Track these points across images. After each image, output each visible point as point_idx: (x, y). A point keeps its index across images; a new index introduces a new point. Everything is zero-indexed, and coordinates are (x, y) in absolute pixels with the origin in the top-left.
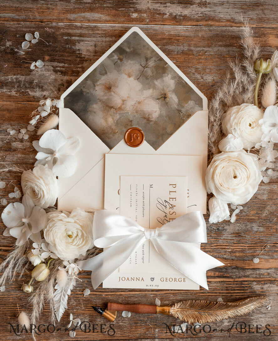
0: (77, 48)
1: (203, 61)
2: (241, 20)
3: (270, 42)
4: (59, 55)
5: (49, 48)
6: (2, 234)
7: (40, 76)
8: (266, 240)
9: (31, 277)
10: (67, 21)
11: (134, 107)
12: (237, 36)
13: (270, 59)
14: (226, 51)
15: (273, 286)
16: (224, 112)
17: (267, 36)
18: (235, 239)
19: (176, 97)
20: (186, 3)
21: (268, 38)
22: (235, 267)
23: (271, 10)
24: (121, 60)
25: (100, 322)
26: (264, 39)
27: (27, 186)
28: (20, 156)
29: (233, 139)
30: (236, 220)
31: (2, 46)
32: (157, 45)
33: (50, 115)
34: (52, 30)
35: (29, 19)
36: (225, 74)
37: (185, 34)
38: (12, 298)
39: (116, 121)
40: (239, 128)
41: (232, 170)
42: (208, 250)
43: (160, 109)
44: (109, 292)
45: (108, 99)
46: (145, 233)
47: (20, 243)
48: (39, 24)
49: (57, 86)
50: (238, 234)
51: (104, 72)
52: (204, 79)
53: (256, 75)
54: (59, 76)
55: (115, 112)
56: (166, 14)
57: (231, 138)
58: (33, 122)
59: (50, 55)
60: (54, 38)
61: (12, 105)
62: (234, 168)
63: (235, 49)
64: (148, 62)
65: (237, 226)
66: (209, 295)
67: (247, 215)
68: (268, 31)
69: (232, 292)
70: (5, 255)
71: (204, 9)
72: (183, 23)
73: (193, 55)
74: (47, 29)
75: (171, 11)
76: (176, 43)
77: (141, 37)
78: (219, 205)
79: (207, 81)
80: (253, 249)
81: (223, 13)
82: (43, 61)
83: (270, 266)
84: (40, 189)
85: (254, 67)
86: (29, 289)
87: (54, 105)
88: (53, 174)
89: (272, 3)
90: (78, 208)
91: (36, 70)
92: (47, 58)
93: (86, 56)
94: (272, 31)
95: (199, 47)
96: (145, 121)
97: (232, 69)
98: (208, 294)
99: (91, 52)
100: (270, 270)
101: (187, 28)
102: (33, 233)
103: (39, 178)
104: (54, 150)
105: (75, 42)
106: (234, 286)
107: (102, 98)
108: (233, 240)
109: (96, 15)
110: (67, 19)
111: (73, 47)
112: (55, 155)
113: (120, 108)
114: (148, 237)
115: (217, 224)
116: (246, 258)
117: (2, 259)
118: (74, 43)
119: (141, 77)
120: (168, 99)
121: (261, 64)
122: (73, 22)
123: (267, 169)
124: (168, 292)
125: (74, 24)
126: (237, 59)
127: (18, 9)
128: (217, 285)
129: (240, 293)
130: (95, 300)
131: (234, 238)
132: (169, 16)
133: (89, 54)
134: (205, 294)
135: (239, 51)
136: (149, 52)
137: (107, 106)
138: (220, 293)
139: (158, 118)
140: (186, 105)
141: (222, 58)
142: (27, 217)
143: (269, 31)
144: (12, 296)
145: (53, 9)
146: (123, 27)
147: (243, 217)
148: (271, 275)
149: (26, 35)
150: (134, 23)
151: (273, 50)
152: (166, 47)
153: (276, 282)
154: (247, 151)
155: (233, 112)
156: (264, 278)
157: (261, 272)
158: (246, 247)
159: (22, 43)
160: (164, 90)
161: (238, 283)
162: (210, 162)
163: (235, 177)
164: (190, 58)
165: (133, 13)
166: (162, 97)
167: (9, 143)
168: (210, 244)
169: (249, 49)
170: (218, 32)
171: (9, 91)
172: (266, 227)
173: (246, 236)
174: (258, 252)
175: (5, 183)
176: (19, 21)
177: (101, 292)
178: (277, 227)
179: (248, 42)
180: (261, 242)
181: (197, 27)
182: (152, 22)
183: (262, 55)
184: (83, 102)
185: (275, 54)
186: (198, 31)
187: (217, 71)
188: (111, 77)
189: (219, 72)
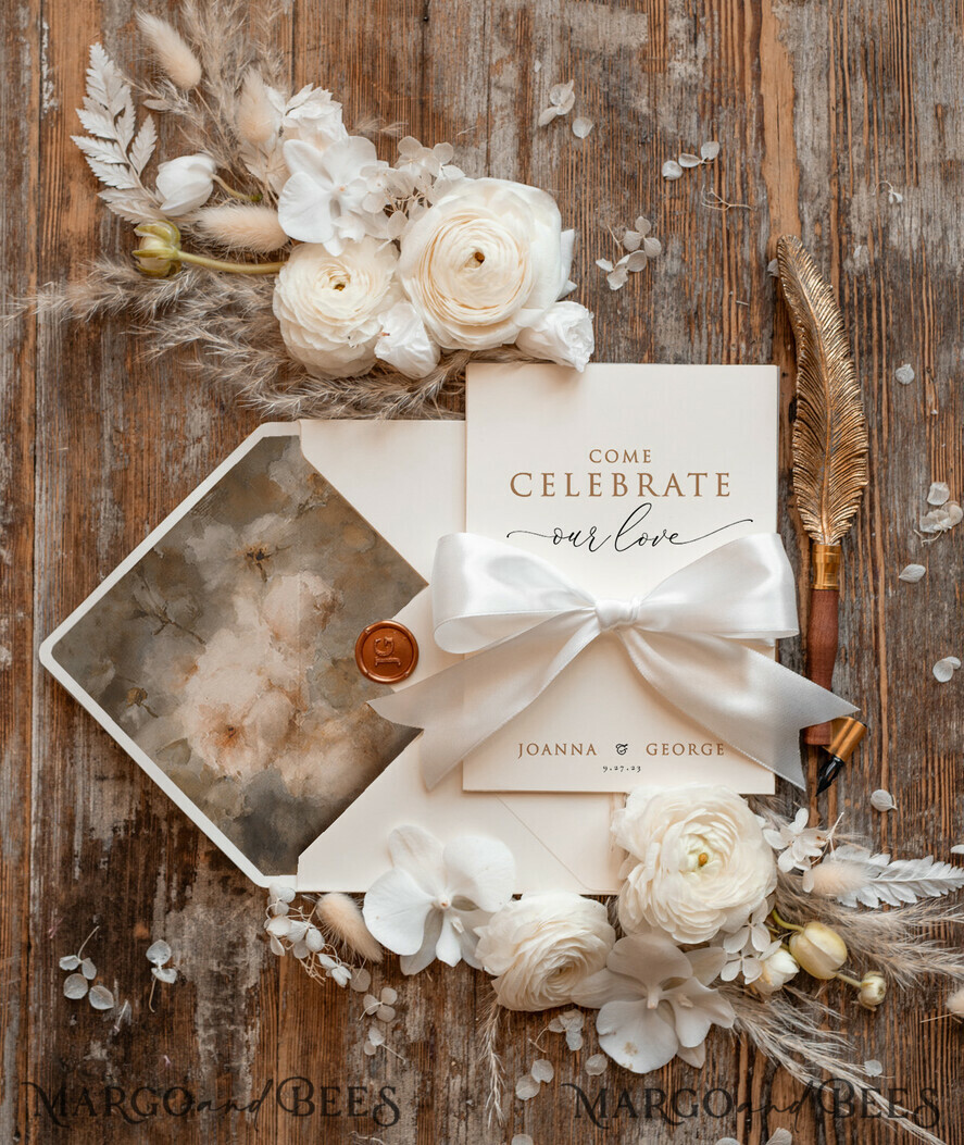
0: (110, 834)
1: (144, 437)
2: (15, 319)
3: (84, 228)
4: (133, 891)
5: (111, 924)
6: (700, 1070)
7: (197, 952)
8: (709, 230)
9: (836, 980)
10: (26, 868)
11: (291, 654)
12: (66, 333)
13: (135, 226)
14: (113, 364)
15: (855, 206)
16: (302, 373)
17: (66, 236)
18: (707, 327)
19: (259, 521)
21: (69, 235)
24: (141, 696)
26: (74, 248)
27: (545, 994)
28: (450, 1013)
31: (106, 1071)
32: (97, 583)
33: (318, 923)
34: (55, 916)
35: (19, 986)
37: (62, 497)
38: (904, 1040)
39: (336, 711)
40: (347, 323)
43: (296, 572)
44: (881, 730)
45: (265, 735)
47: (728, 1015)
48: (35, 955)
49: (228, 898)
50: (692, 320)
51: (180, 749)
52: (200, 433)
53: (186, 269)
54: (197, 892)
55: (308, 713)
58: (341, 974)
59: (132, 922)
60: (76, 909)
61: (291, 1040)
63: (105, 340)
64: (148, 610)
65: (665, 322)
66: (889, 411)
68: (49, 236)
69: (875, 337)
70: (765, 1060)
72: (27, 502)
73: (126, 470)
74: (51, 931)
76: (89, 524)
77: (70, 632)
79: (208, 426)
80: (740, 271)
82: (149, 942)
83: (793, 217)
84: (552, 951)
85: (160, 276)
86: (874, 986)
87: (287, 908)
88: (506, 910)
90: (613, 828)
91: (177, 963)
92: (140, 930)
93: (134, 806)
94: (50, 223)
95: (100, 452)
96: (334, 619)
97: (170, 352)
98: (884, 413)
99: (122, 792)
100: (806, 216)
101: (41, 490)
102: (694, 974)
103: (516, 955)
104: (430, 907)
105: (90, 844)
106: (857, 330)
107: (262, 755)
108: (709, 335)
109: (7, 775)
110: (17, 869)
111: (105, 849)
112: (444, 905)
113: (295, 698)
117: (779, 1070)
118: (93, 847)
121: (151, 255)
122: (27, 849)
124: (878, 540)
125: (33, 846)
126: (138, 330)
129: (879, 311)
130: (906, 773)
131: (704, 331)
133: (128, 797)
134: (885, 423)
135: (113, 326)
136: (116, 608)
137: (287, 737)
138: (880, 376)
139: (324, 578)
140: (283, 490)
141: (133, 378)
142: (643, 990)
143: (50, 232)
144: (897, 1040)
146: (42, 691)
147: (637, 305)
148: (821, 214)
149: (71, 996)
150: (28, 657)
151: (109, 219)
152: (103, 555)
153: (842, 197)
155: (300, 344)
156: (829, 234)
157: (813, 243)
158: (734, 293)
159: (94, 1010)
160: (235, 560)
164: (136, 480)
166: (259, 564)
167: (410, 1050)
169: (105, 293)
170: (56, 391)
171: (245, 1050)
172: (668, 231)
173: (696, 293)
174: (747, 254)
175: (536, 1063)
176: (27, 1020)
177: (880, 757)
178: (668, 195)
179: (81, 295)
180: (716, 245)
181: (38, 459)
182: (24, 602)
183: (122, 254)
184: (276, 816)
185: (118, 210)
186: (50, 455)
187: (174, 393)
188: (194, 728)
189: (180, 388)
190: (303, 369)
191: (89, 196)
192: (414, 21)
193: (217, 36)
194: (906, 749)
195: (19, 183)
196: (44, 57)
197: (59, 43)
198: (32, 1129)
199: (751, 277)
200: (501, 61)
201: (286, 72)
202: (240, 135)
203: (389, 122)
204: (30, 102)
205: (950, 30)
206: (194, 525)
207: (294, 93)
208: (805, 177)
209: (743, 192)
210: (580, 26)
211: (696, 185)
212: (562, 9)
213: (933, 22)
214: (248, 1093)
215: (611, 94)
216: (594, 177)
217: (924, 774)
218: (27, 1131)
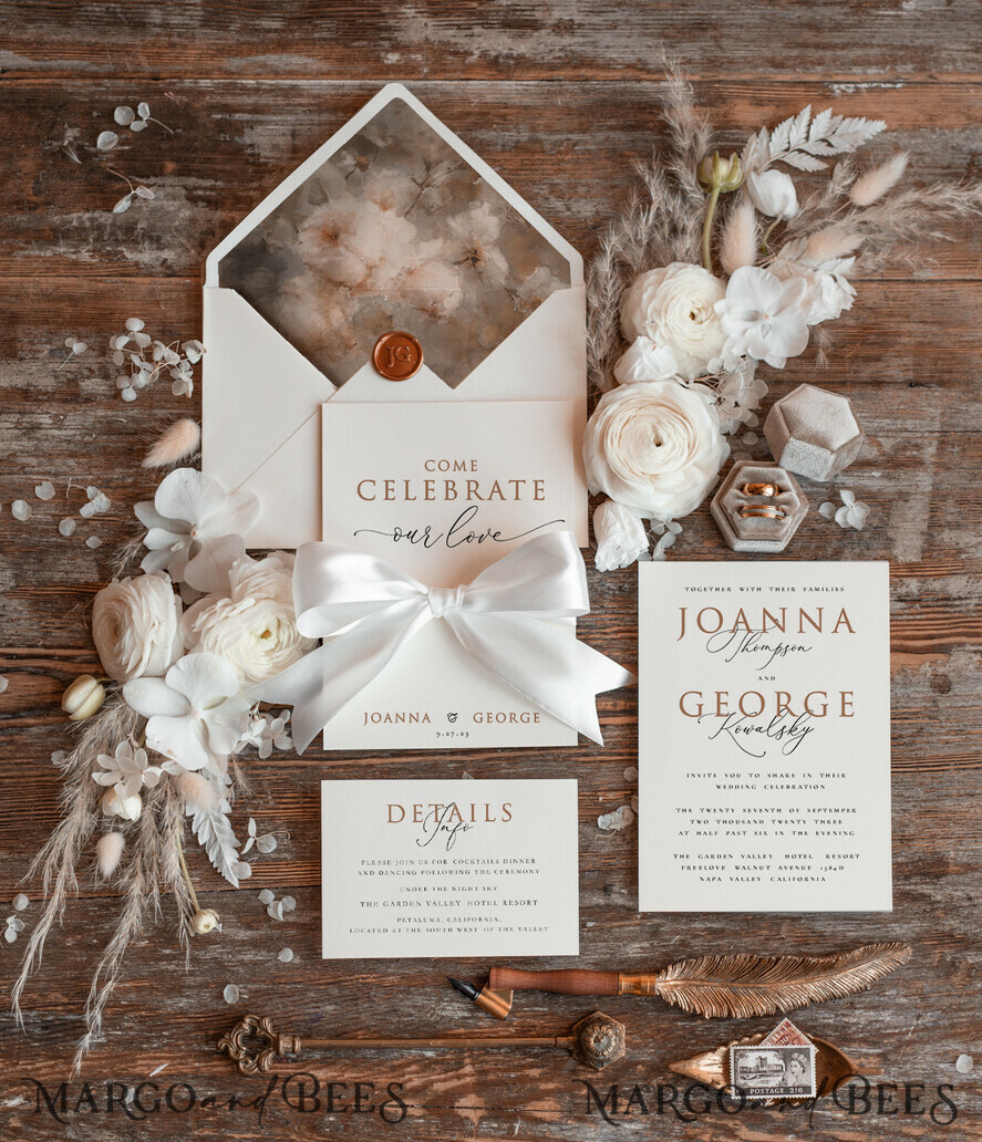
0: (249, 142)
1: (570, 165)
2: (663, 64)
3: (737, 117)
4: (202, 160)
5: (175, 143)
7: (153, 211)
10: (220, 76)
11: (396, 284)
12: (653, 103)
13: (739, 155)
14: (628, 141)
17: (731, 103)
19: (503, 259)
20: (523, 26)
21: (732, 106)
23: (738, 39)
24: (363, 167)
26: (722, 111)
28: (103, 414)
29: (650, 347)
31: (56, 140)
32: (453, 129)
34: (182, 99)
35: (124, 72)
36: (625, 197)
37: (521, 102)
39: (351, 318)
40: (664, 320)
41: (649, 426)
43: (462, 287)
44: (338, 759)
45: (331, 264)
46: (430, 597)
48: (149, 84)
49: (197, 235)
51: (319, 197)
52: (574, 210)
53: (705, 195)
54: (201, 212)
55: (349, 297)
56: (472, 54)
57: (645, 346)
59: (177, 160)
60: (187, 116)
61: (81, 286)
62: (654, 421)
63: (648, 135)
64: (431, 173)
66: (601, 761)
67: (693, 551)
68: (731, 90)
71: (567, 40)
72: (516, 74)
73: (543, 152)
74: (171, 95)
75: (485, 45)
76: (499, 124)
78: (620, 520)
79: (580, 216)
81: (619, 47)
82: (161, 174)
85: (699, 175)
89: (739, 22)
92: (170, 166)
93: (271, 161)
94: (740, 91)
95: (557, 132)
96: (425, 316)
97: (641, 181)
98: (600, 758)
99: (282, 151)
101: (526, 85)
105: (240, 126)
107: (316, 261)
109: (295, 60)
110: (220, 69)
111: (237, 138)
113: (361, 287)
114: (439, 611)
115: (617, 574)
118: (238, 129)
119: (413, 209)
120: (482, 263)
121: (715, 166)
122: (236, 76)
124: (495, 755)
125: (239, 81)
126: (656, 158)
127: (96, 49)
130: (303, 781)
132: (480, 57)
133: (278, 156)
134: (591, 759)
135: (659, 140)
136: (433, 148)
137: (329, 280)
139: (457, 309)
140: (528, 278)
141: (619, 157)
143: (734, 90)
145: (185, 47)
146: (362, 87)
149: (116, 112)
150: (392, 76)
151: (745, 137)
152: (474, 134)
154: (687, 381)
155: (646, 283)
160: (472, 240)
162: (594, 409)
163: (658, 445)
164: (535, 160)
165: (387, 51)
166: (468, 258)
167: (73, 382)
169: (685, 132)
170: (606, 96)
171: (73, 250)
176: (97, 78)
177: (317, 759)
179: (683, 114)
181: (551, 83)
182: (436, 73)
183: (716, 146)
184: (267, 271)
185: (752, 143)
186: (555, 92)
187: (606, 189)
188: (337, 208)
189: (610, 194)
190: (628, 286)
191: (763, 120)
192: (910, 375)
193: (893, 218)
195: (772, 66)
196: (874, 85)
197: (885, 97)
198: (8, 82)
200: (880, 445)
201: (866, 275)
202: (814, 238)
203: (827, 356)
204: (837, 74)
205: (915, 806)
206: (499, 208)
207: (849, 281)
210: (910, 508)
212: (923, 493)
213: (920, 792)
214: (37, 253)
215: (856, 534)
218: (6, 79)
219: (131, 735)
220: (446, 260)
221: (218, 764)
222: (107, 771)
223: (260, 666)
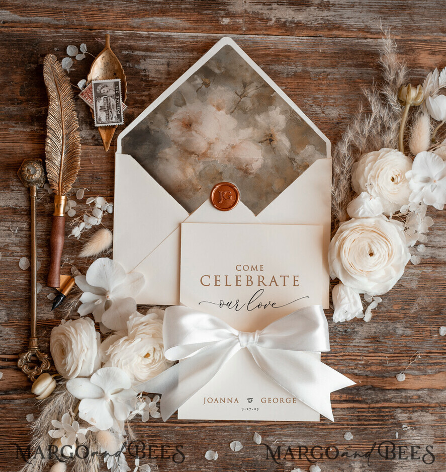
0: (143, 68)
1: (325, 87)
2: (380, 29)
3: (421, 61)
8: (416, 347)
10: (127, 29)
11: (225, 154)
12: (373, 52)
14: (358, 74)
15: (426, 414)
16: (354, 160)
17: (417, 53)
18: (371, 346)
19: (287, 140)
20: (300, 4)
22: (370, 386)
23: (423, 15)
24: (207, 85)
25: (173, 467)
26: (412, 57)
29: (368, 199)
30: (373, 318)
31: (33, 64)
32: (258, 64)
35: (73, 25)
36: (356, 106)
37: (298, 49)
39: (198, 173)
40: (377, 182)
41: (367, 244)
42: (331, 362)
43: (263, 156)
44: (185, 423)
45: (187, 141)
46: (240, 337)
48: (87, 32)
50: (374, 339)
51: (181, 102)
52: (326, 113)
53: (401, 108)
55: (197, 160)
56: (271, 20)
57: (366, 197)
62: (370, 241)
63: (370, 70)
64: (247, 89)
65: (374, 327)
66: (332, 428)
67: (387, 311)
68: (418, 45)
69: (366, 423)
71: (326, 13)
72: (296, 33)
73: (310, 78)
74: (99, 40)
75: (279, 15)
76: (286, 61)
77: (237, 53)
78: (348, 295)
79: (330, 116)
80: (397, 361)
81: (354, 18)
83: (421, 386)
85: (399, 96)
89: (424, 6)
93: (156, 79)
94: (423, 46)
95: (318, 67)
96: (241, 173)
97: (366, 99)
98: (331, 426)
99: (162, 74)
100: (421, 392)
101: (302, 39)
105: (138, 59)
106: (369, 414)
107: (178, 139)
108: (368, 347)
109: (170, 21)
110: (127, 25)
111: (136, 66)
113: (204, 155)
114: (245, 345)
115: (344, 324)
116: (386, 374)
118: (137, 60)
119: (236, 110)
120: (275, 143)
121: (408, 92)
122: (136, 29)
123: (418, 243)
125: (138, 32)
126: (374, 85)
127: (57, 11)
128: (344, 413)
129: (377, 425)
130: (166, 434)
131: (369, 345)
132: (276, 22)
133: (159, 76)
134: (326, 427)
135: (376, 74)
136: (248, 74)
137: (186, 151)
138: (348, 425)
139: (260, 169)
140: (302, 152)
141: (352, 83)
143: (420, 45)
145: (108, 11)
146: (209, 38)
147: (382, 314)
148: (422, 399)
149: (68, 48)
150: (225, 32)
151: (425, 73)
152: (271, 67)
153: (430, 408)
154: (388, 217)
155: (368, 160)
156: (413, 402)
157: (409, 395)
158: (387, 358)
159: (62, 59)
160: (269, 129)
161: (374, 410)
162: (335, 233)
163: (371, 254)
164: (305, 83)
165: (223, 17)
166: (267, 140)
167: (41, 205)
168: (334, 353)
169: (391, 71)
170: (346, 47)
172: (415, 329)
173: (387, 341)
174: (404, 365)
176: (57, 28)
177: (175, 423)
178: (432, 329)
179: (390, 60)
180: (409, 351)
181: (316, 38)
182: (250, 30)
183: (409, 79)
184: (150, 145)
185: (429, 77)
186: (317, 44)
187: (345, 101)
188: (191, 109)
189: (347, 104)
190: (356, 161)
191: (436, 64)
194: (177, 434)
195: (442, 32)
198: (6, 29)
199: (394, 367)
206: (286, 110)
208: (439, 392)
209: (433, 363)
211: (436, 342)
214: (22, 129)
216: (441, 296)
217: (165, 442)
218: (6, 27)
219: (71, 409)
220: (254, 140)
221: (119, 425)
222: (57, 429)
223: (143, 374)
